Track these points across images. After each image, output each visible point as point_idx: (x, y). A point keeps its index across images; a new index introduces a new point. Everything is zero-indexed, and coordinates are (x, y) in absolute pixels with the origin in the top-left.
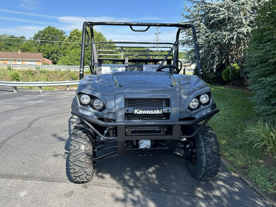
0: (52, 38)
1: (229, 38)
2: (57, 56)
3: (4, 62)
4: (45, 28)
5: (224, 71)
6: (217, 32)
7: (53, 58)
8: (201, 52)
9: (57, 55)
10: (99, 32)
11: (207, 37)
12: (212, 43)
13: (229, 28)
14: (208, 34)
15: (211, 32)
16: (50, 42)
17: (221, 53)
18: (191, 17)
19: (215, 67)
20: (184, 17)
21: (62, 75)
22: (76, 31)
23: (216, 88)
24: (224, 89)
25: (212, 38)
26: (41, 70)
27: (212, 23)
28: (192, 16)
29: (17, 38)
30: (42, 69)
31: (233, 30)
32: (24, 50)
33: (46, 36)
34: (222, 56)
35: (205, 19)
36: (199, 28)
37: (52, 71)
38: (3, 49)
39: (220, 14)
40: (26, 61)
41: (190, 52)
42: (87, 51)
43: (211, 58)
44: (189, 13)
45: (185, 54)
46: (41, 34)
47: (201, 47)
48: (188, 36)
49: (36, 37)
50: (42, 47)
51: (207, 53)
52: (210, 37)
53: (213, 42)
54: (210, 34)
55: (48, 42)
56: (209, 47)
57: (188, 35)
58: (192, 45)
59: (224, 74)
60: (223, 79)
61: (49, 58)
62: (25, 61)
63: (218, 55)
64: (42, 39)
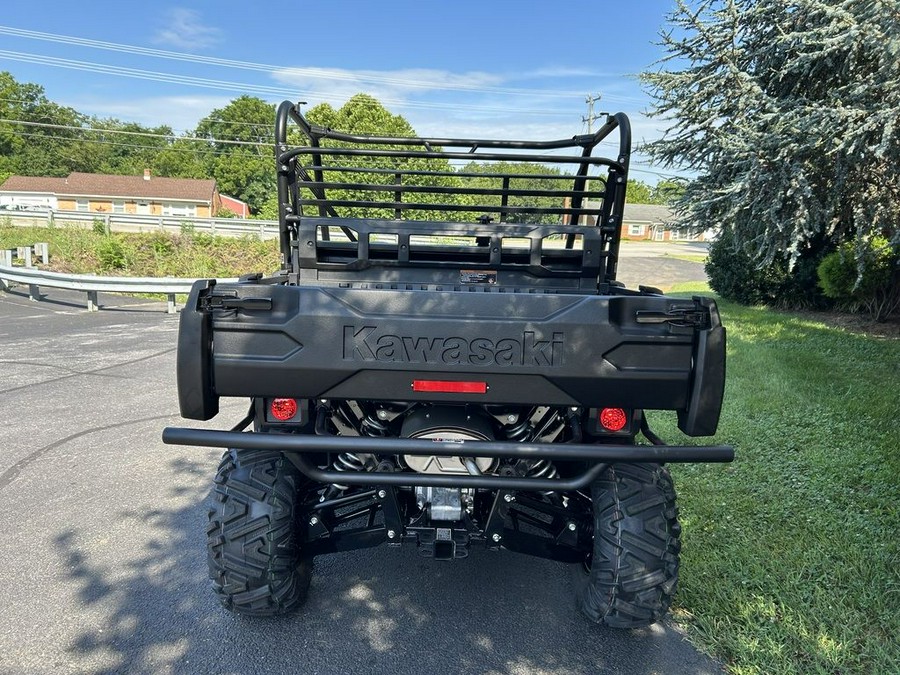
0: (254, 133)
1: (859, 132)
2: (264, 190)
3: (98, 205)
4: (233, 102)
5: (826, 261)
6: (808, 109)
7: (251, 197)
8: (738, 191)
9: (265, 186)
10: (397, 115)
11: (764, 128)
12: (784, 152)
13: (860, 89)
14: (769, 117)
15: (784, 110)
16: (245, 146)
17: (821, 195)
18: (703, 49)
19: (793, 248)
20: (670, 51)
21: (262, 253)
22: (323, 109)
23: (792, 327)
24: (824, 333)
25: (783, 132)
26: (196, 235)
27: (785, 72)
28: (706, 46)
29: (146, 131)
30: (200, 234)
31: (878, 99)
32: (167, 170)
33: (233, 127)
34: (824, 207)
35: (760, 60)
36: (734, 93)
37: (232, 240)
38: (104, 164)
39: (823, 31)
40: (166, 204)
41: (694, 186)
42: (355, 177)
43: (778, 212)
44: (694, 34)
45: (676, 194)
46: (221, 120)
47: (739, 169)
48: (686, 127)
49: (205, 129)
50: (221, 162)
51: (763, 191)
52: (778, 129)
53: (791, 151)
54: (778, 117)
55: (239, 145)
56: (772, 167)
57: (686, 122)
58: (702, 158)
59: (829, 271)
60: (821, 290)
61: (241, 197)
62: (160, 204)
63: (807, 202)
64: (222, 137)
